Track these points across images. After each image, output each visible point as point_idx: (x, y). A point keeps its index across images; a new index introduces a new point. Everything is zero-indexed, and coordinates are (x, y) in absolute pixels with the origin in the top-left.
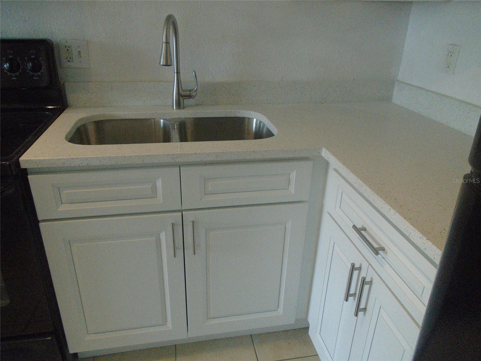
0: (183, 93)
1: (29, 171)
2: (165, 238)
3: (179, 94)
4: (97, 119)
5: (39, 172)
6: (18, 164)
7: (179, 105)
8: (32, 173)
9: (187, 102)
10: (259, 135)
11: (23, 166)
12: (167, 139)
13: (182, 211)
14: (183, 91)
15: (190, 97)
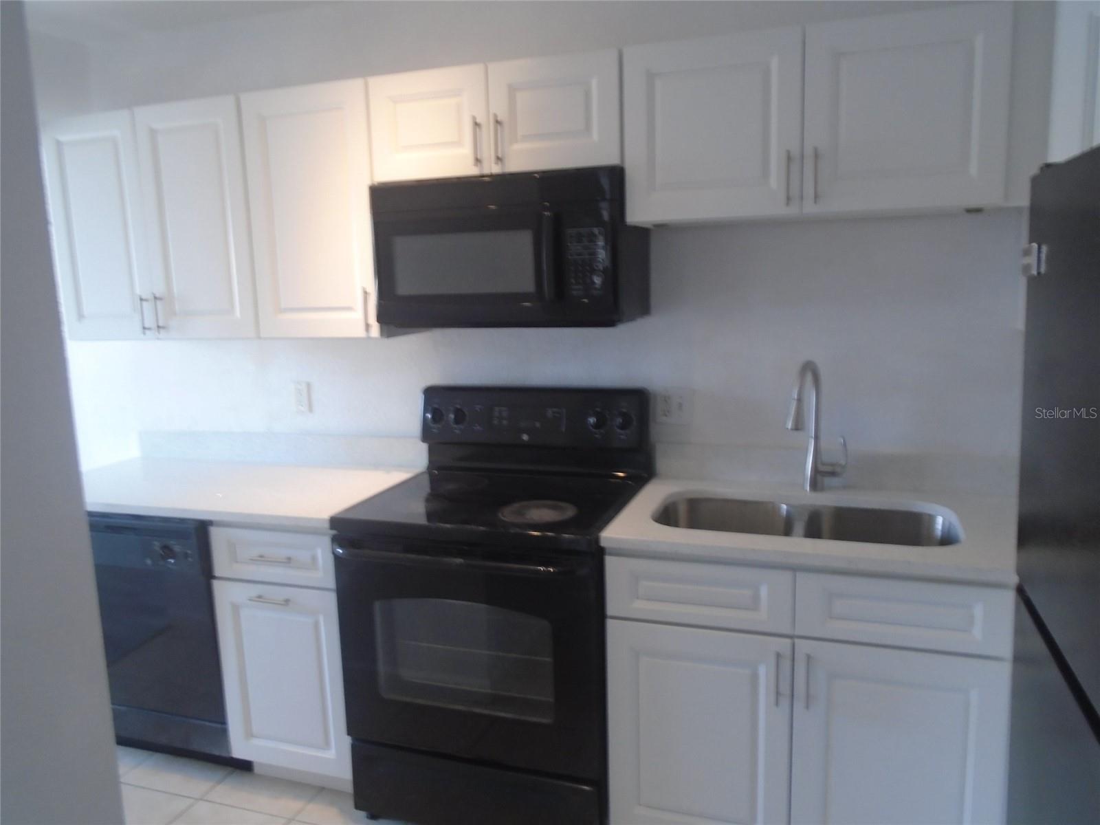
0: (821, 468)
1: (607, 551)
2: (765, 673)
3: (816, 470)
4: (692, 496)
5: (619, 553)
6: (597, 540)
7: (815, 485)
8: (611, 554)
9: (828, 481)
10: (947, 540)
11: (603, 543)
12: (787, 531)
13: (791, 637)
14: (823, 464)
15: (833, 474)
